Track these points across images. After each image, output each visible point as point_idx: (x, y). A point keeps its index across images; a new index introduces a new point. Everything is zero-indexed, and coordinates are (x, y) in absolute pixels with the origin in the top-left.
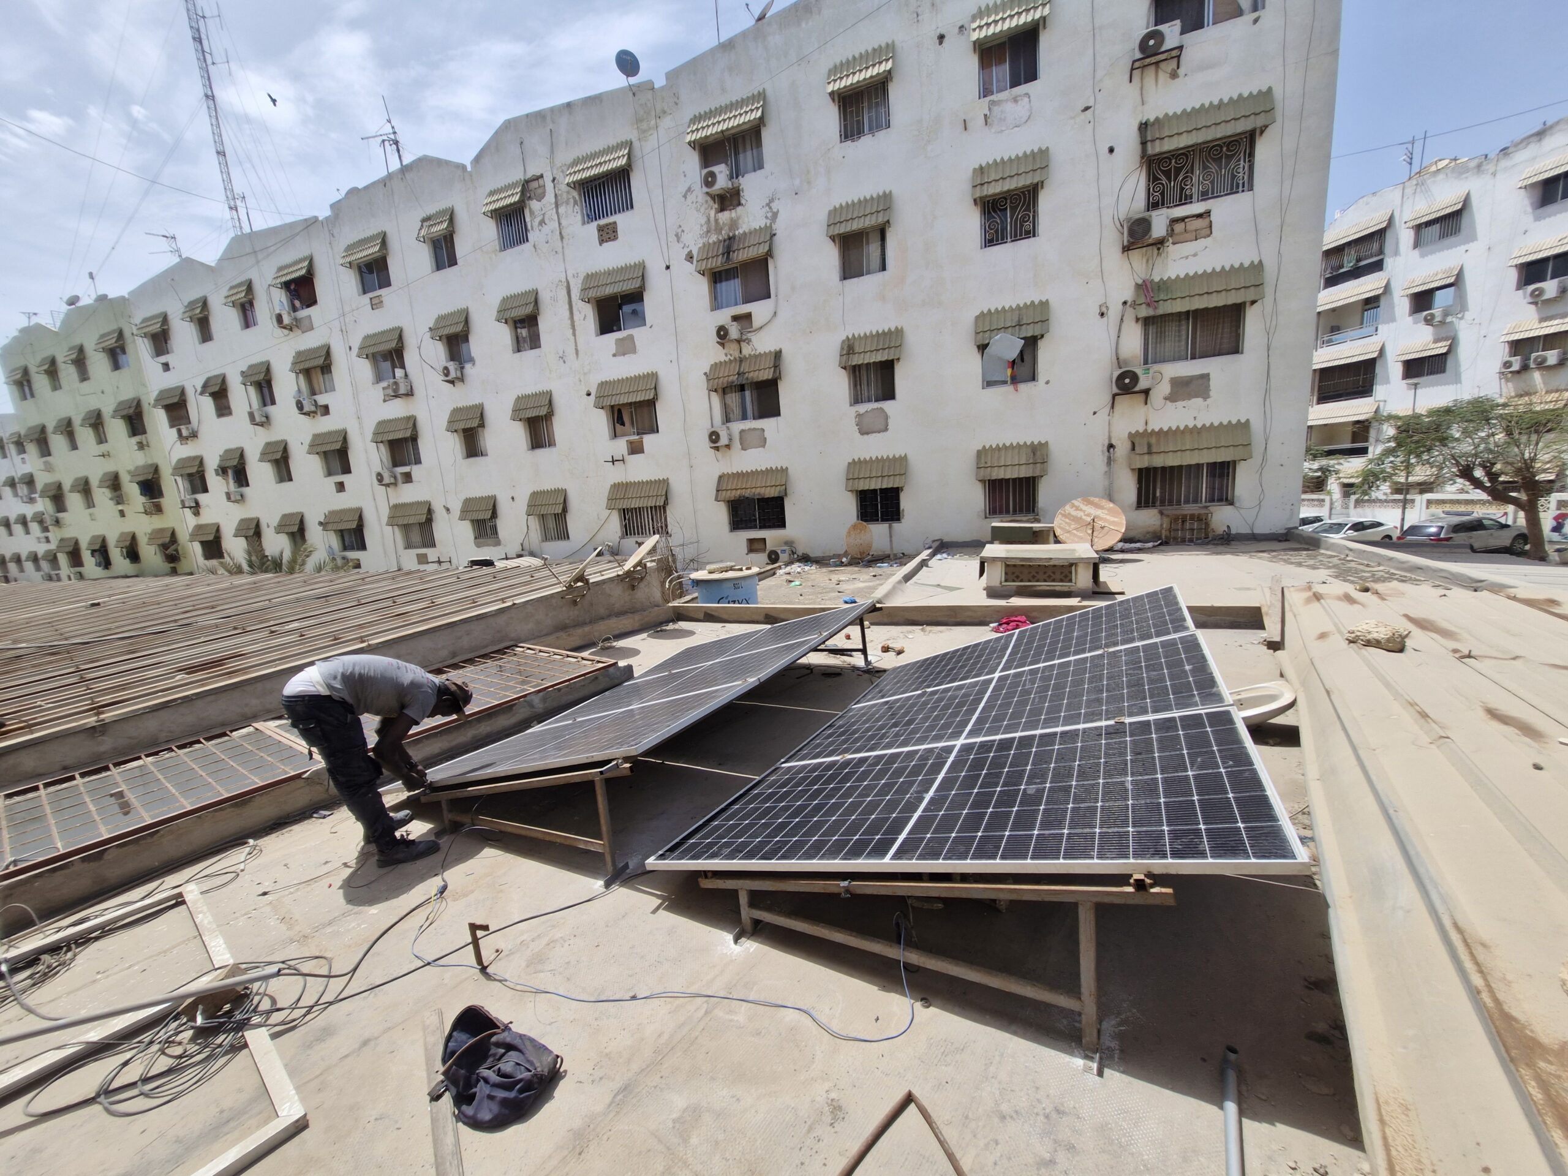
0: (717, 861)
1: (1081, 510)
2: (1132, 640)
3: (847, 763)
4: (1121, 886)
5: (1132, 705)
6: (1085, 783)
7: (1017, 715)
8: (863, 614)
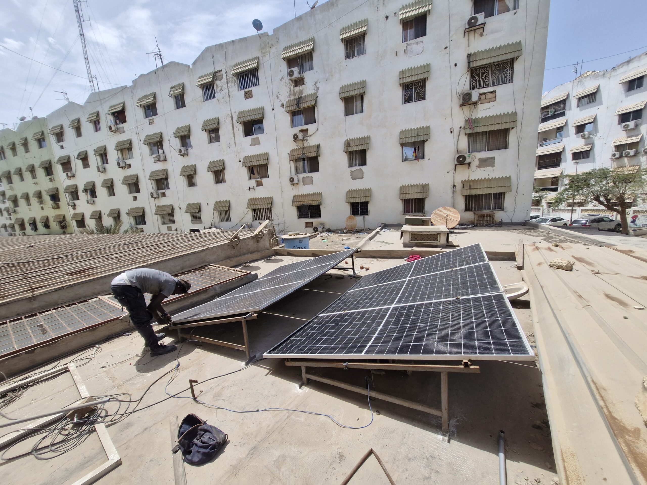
0: (292, 354)
1: (442, 212)
2: (463, 265)
3: (346, 314)
4: (459, 365)
5: (463, 292)
6: (444, 323)
7: (416, 295)
8: (353, 253)
